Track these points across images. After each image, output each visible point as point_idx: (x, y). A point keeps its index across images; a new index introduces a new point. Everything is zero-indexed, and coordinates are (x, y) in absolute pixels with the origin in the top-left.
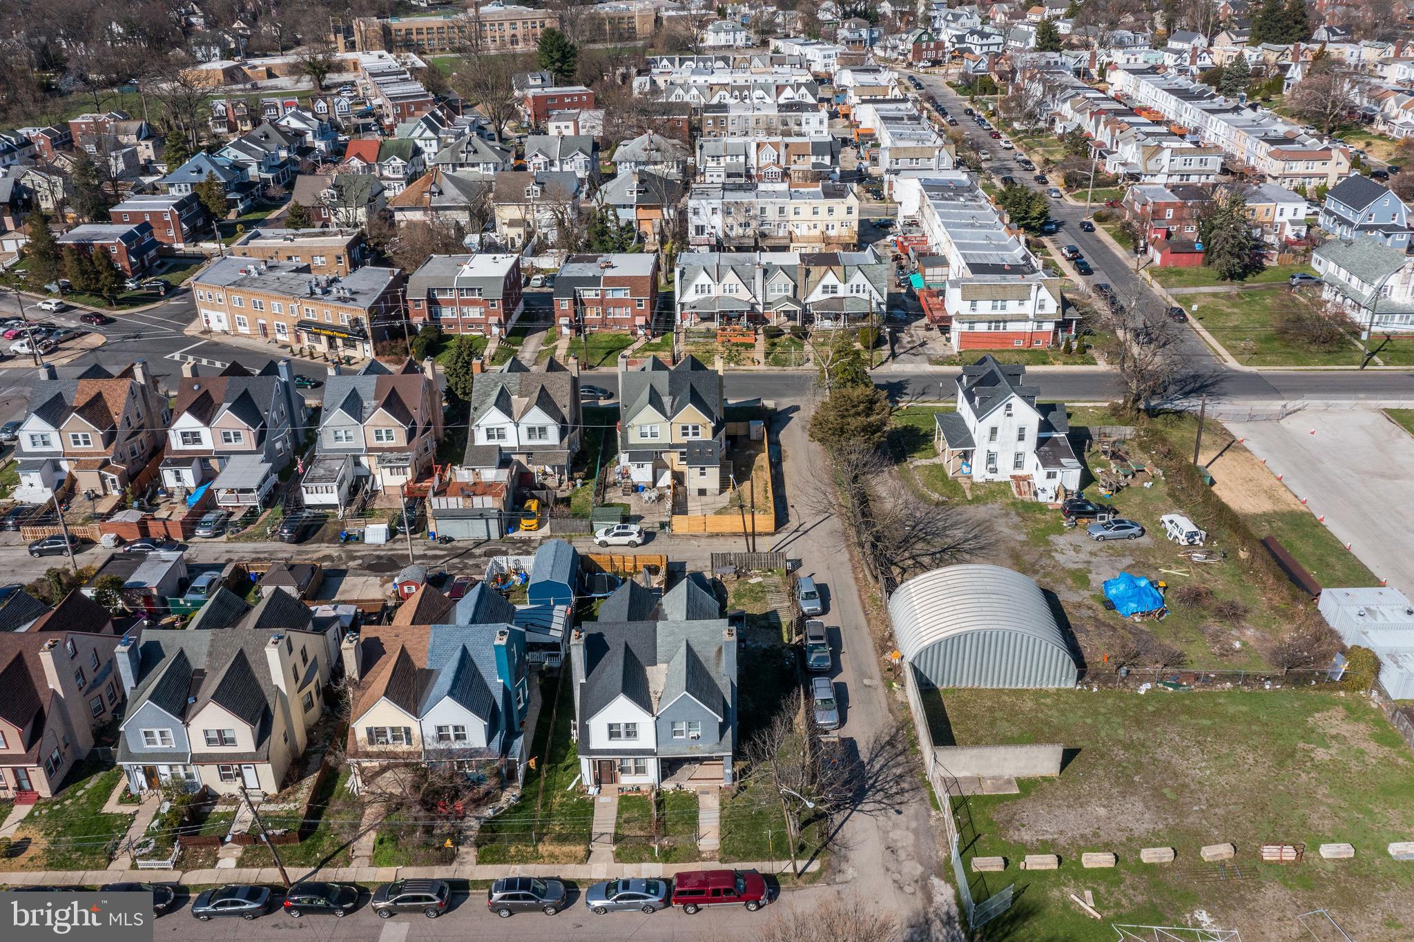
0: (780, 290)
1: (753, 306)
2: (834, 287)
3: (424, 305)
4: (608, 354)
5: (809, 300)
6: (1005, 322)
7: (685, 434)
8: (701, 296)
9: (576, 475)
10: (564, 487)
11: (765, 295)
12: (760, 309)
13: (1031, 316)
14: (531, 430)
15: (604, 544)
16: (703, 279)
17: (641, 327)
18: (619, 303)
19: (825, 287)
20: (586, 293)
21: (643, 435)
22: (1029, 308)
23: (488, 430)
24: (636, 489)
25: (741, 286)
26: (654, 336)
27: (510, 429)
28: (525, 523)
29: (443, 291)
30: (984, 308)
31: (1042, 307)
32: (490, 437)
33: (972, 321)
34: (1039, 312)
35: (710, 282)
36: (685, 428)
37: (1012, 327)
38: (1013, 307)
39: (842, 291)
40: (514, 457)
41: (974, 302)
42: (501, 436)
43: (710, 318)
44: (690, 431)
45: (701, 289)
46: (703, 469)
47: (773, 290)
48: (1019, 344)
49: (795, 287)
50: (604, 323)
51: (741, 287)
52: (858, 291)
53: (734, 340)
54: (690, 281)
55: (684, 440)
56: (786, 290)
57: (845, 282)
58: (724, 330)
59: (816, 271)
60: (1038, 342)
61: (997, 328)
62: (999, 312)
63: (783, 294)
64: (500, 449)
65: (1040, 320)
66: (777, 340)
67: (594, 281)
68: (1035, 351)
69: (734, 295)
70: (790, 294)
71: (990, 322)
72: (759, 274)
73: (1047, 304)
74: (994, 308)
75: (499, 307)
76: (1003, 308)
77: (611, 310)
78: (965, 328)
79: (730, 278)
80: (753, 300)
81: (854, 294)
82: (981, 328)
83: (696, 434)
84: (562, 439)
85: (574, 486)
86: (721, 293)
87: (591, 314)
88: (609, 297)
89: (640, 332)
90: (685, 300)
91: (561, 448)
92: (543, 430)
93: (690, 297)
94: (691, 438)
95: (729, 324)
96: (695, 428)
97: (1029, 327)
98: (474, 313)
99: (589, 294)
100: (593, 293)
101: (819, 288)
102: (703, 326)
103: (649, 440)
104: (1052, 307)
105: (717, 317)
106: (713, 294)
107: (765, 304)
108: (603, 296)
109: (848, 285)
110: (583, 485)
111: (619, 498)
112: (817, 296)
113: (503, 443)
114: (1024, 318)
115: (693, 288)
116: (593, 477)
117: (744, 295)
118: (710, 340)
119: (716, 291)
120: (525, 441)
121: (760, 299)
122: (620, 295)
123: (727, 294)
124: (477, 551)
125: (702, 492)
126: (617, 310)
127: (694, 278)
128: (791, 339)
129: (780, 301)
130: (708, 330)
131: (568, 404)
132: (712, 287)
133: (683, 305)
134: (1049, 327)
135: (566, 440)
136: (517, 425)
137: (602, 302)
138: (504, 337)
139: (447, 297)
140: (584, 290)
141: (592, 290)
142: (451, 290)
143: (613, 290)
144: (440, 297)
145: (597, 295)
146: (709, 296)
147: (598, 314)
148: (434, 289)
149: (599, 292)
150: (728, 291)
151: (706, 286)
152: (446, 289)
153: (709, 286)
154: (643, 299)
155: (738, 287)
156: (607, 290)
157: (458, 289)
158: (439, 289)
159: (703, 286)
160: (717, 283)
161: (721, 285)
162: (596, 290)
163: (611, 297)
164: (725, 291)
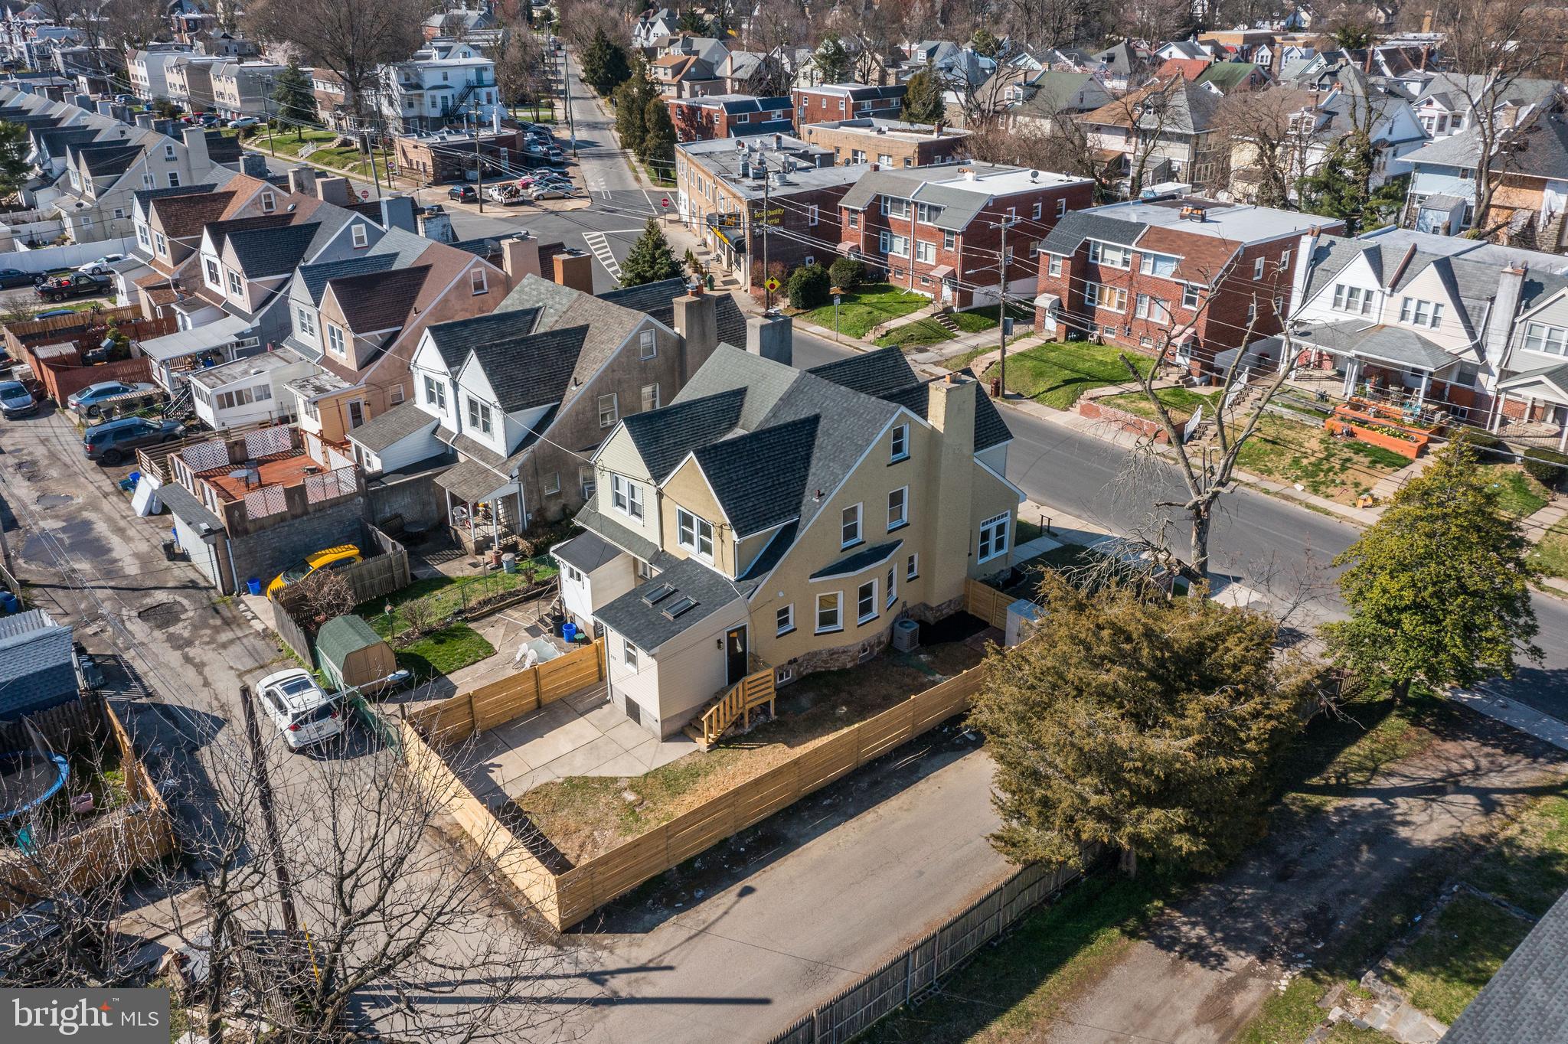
1: (1468, 374)
3: (861, 224)
4: (1067, 382)
8: (1343, 316)
11: (1509, 350)
14: (473, 408)
16: (1358, 273)
17: (1182, 351)
18: (1158, 291)
20: (1109, 254)
21: (619, 502)
23: (427, 381)
25: (1450, 313)
26: (1209, 381)
27: (449, 392)
29: (899, 204)
32: (429, 396)
35: (1375, 286)
42: (441, 402)
45: (1349, 298)
50: (1128, 325)
51: (1449, 315)
53: (1364, 436)
54: (1331, 273)
58: (1357, 406)
63: (1560, 357)
67: (1126, 233)
69: (1425, 331)
72: (1508, 292)
75: (956, 250)
77: (1144, 302)
79: (1427, 285)
80: (1472, 357)
83: (703, 547)
84: (518, 448)
86: (1392, 319)
87: (1110, 303)
88: (1147, 271)
89: (1179, 362)
90: (1304, 316)
91: (507, 470)
93: (1320, 311)
95: (1381, 393)
96: (705, 529)
99: (1112, 258)
100: (1118, 257)
106: (1373, 318)
107: (1501, 374)
108: (1138, 267)
111: (512, 629)
113: (443, 421)
115: (1330, 291)
117: (1452, 338)
118: (1309, 421)
119: (1385, 310)
120: (469, 429)
121: (1493, 358)
122: (1165, 271)
123: (1408, 324)
124: (158, 598)
125: (631, 710)
126: (1158, 305)
127: (1341, 267)
132: (1377, 298)
133: (1299, 327)
135: (523, 456)
136: (455, 386)
137: (1131, 279)
138: (955, 309)
139: (902, 217)
140: (1105, 246)
141: (1118, 249)
142: (908, 203)
143: (1157, 258)
144: (893, 215)
145: (1126, 263)
146: (1364, 318)
147: (1121, 305)
148: (886, 199)
149: (1129, 256)
150: (1412, 317)
151: (1362, 295)
152: (901, 201)
153: (1369, 295)
154: (1195, 289)
155: (1441, 312)
156: (1146, 255)
157: (916, 204)
158: (893, 200)
159: (1353, 292)
160: (1388, 290)
161: (1398, 297)
162: (1126, 251)
163: (1149, 273)
164: (1403, 317)
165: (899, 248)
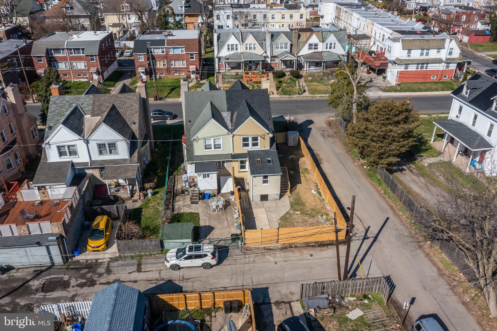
0: (282, 48)
1: (265, 58)
2: (316, 45)
3: (44, 61)
4: (172, 90)
5: (300, 54)
6: (427, 64)
7: (247, 145)
8: (232, 52)
9: (147, 185)
10: (136, 197)
11: (272, 51)
12: (269, 60)
13: (444, 59)
14: (101, 147)
15: (175, 267)
16: (232, 40)
17: (193, 72)
18: (178, 58)
19: (310, 45)
20: (156, 51)
21: (207, 147)
22: (443, 54)
23: (59, 148)
24: (203, 196)
26: (202, 79)
27: (81, 146)
28: (92, 243)
29: (57, 50)
30: (416, 54)
31: (450, 53)
32: (61, 154)
33: (407, 63)
34: (449, 57)
35: (238, 43)
36: (245, 139)
37: (431, 67)
38: (433, 54)
39: (321, 47)
40: (88, 172)
41: (409, 50)
42: (73, 153)
43: (238, 66)
44: (250, 142)
45: (231, 47)
46: (266, 177)
47: (277, 48)
48: (434, 78)
49: (292, 45)
50: (168, 70)
51: (257, 46)
52: (330, 48)
54: (224, 43)
55: (245, 150)
56: (286, 48)
57: (323, 42)
58: (247, 73)
59: (304, 36)
60: (445, 77)
61: (422, 68)
62: (424, 57)
63: (284, 50)
64: (73, 164)
65: (448, 62)
66: (282, 79)
67: (161, 43)
68: (443, 83)
69: (252, 51)
70: (288, 49)
71: (418, 64)
72: (268, 37)
73: (454, 51)
74: (422, 54)
75: (96, 61)
76: (427, 54)
77: (173, 62)
78: (402, 68)
79: (250, 40)
80: (265, 55)
81: (328, 50)
82: (412, 68)
83: (255, 145)
84: (131, 153)
85: (146, 195)
86: (244, 50)
87: (160, 65)
89: (193, 76)
90: (221, 55)
91: (131, 161)
92: (112, 146)
93: (225, 53)
94: (250, 148)
95: (250, 69)
96: (255, 139)
97: (441, 67)
98: (81, 65)
99: (157, 52)
100: (160, 51)
101: (307, 46)
102: (234, 72)
103: (213, 151)
104: (457, 53)
105: (243, 66)
106: (239, 51)
107: (272, 57)
108: (167, 52)
109: (325, 43)
110: (154, 194)
111: (188, 206)
112: (305, 51)
113: (76, 160)
114: (439, 61)
115: (226, 47)
116: (164, 185)
117: (259, 51)
119: (241, 49)
120: (96, 157)
121: (269, 54)
122: (178, 52)
123: (248, 50)
124: (35, 284)
125: (264, 198)
126: (177, 62)
127: (227, 40)
128: (291, 79)
129: (282, 54)
130: (237, 74)
131: (137, 121)
132: (239, 46)
133: (219, 59)
134: (453, 66)
135: (136, 154)
136: (87, 142)
137: (167, 57)
138: (101, 81)
139: (61, 55)
140: (154, 48)
141: (159, 48)
142: (63, 49)
143: (173, 48)
144: (56, 55)
145: (163, 52)
146: (237, 52)
147: (164, 65)
148: (51, 50)
149: (164, 50)
150: (248, 49)
151: (235, 46)
152: (59, 49)
153: (236, 45)
154: (193, 54)
155: (256, 46)
156: (170, 48)
157: (67, 49)
158: (54, 49)
159: (232, 45)
160: (242, 43)
161: (244, 44)
162: (162, 48)
163: (172, 53)
164: (246, 49)
165: (62, 66)
